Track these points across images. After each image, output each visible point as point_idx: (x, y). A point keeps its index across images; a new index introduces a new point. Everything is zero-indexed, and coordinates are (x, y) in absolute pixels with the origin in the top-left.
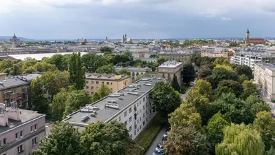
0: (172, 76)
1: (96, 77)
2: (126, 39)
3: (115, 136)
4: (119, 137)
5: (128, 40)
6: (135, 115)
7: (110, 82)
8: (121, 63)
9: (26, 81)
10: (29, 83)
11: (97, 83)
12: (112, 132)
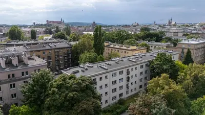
0: (186, 51)
1: (118, 47)
2: (171, 22)
3: (75, 87)
4: (79, 89)
5: (173, 23)
6: (128, 78)
7: (127, 51)
8: (149, 38)
9: (70, 45)
10: (71, 46)
11: (118, 51)
12: (75, 84)
